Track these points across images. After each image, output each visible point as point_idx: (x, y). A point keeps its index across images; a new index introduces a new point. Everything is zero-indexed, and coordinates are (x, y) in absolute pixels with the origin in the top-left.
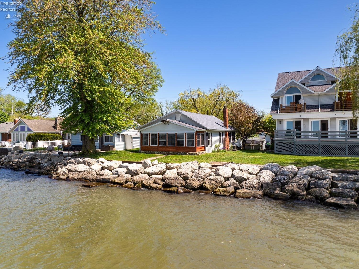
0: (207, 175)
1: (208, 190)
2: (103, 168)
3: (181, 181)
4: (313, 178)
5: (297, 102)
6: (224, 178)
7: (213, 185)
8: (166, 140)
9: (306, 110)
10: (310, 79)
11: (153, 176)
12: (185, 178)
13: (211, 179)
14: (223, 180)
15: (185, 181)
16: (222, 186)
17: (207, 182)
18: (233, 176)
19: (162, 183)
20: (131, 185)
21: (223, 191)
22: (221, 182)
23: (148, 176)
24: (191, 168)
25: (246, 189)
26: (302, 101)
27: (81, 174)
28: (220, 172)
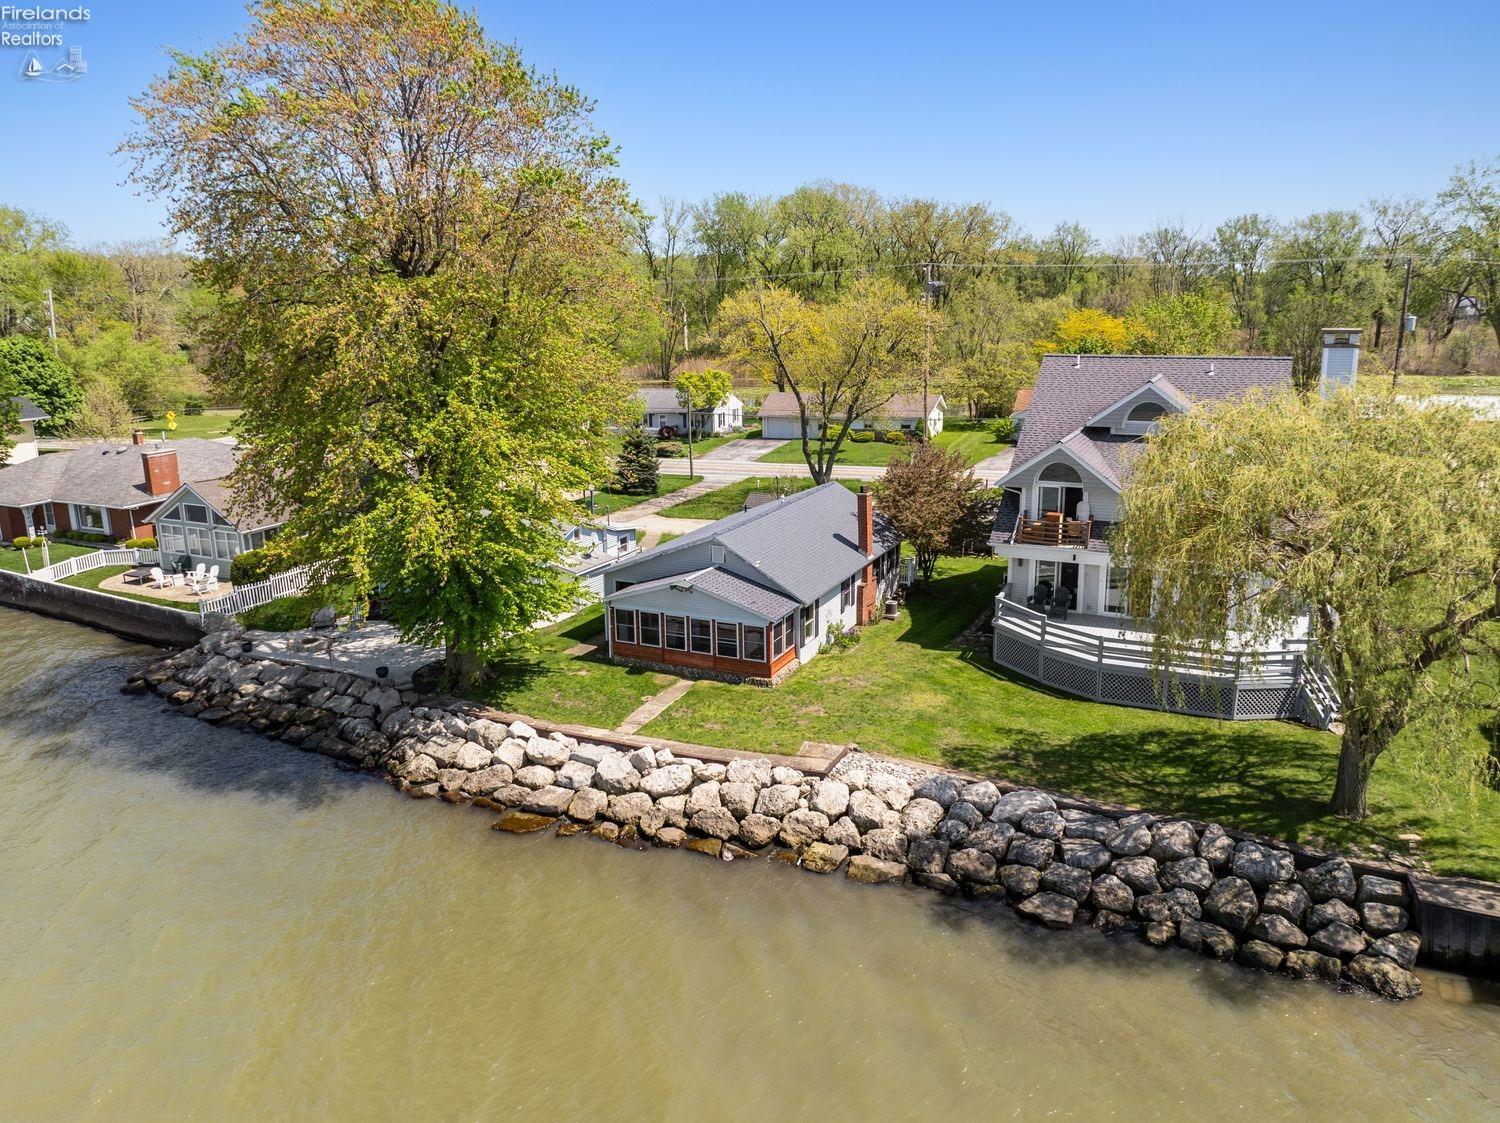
0: (790, 806)
1: (791, 847)
2: (529, 761)
3: (728, 824)
4: (1022, 831)
5: (1071, 512)
6: (829, 816)
7: (803, 837)
8: (687, 635)
9: (1092, 543)
10: (1127, 416)
11: (664, 801)
12: (739, 815)
13: (797, 820)
14: (825, 822)
15: (739, 820)
16: (823, 840)
17: (788, 828)
18: (848, 812)
19: (683, 823)
20: (612, 831)
21: (821, 859)
22: (822, 829)
23: (650, 802)
24: (752, 779)
25: (874, 855)
26: (1083, 510)
27: (474, 777)
28: (820, 802)
